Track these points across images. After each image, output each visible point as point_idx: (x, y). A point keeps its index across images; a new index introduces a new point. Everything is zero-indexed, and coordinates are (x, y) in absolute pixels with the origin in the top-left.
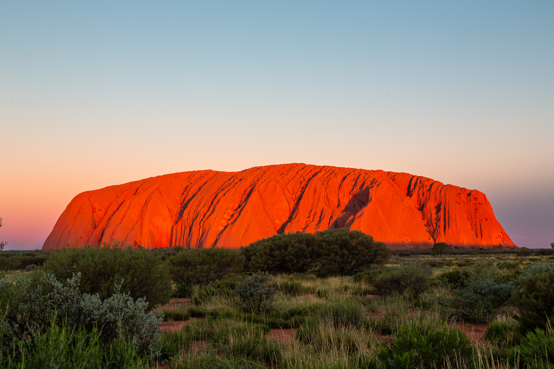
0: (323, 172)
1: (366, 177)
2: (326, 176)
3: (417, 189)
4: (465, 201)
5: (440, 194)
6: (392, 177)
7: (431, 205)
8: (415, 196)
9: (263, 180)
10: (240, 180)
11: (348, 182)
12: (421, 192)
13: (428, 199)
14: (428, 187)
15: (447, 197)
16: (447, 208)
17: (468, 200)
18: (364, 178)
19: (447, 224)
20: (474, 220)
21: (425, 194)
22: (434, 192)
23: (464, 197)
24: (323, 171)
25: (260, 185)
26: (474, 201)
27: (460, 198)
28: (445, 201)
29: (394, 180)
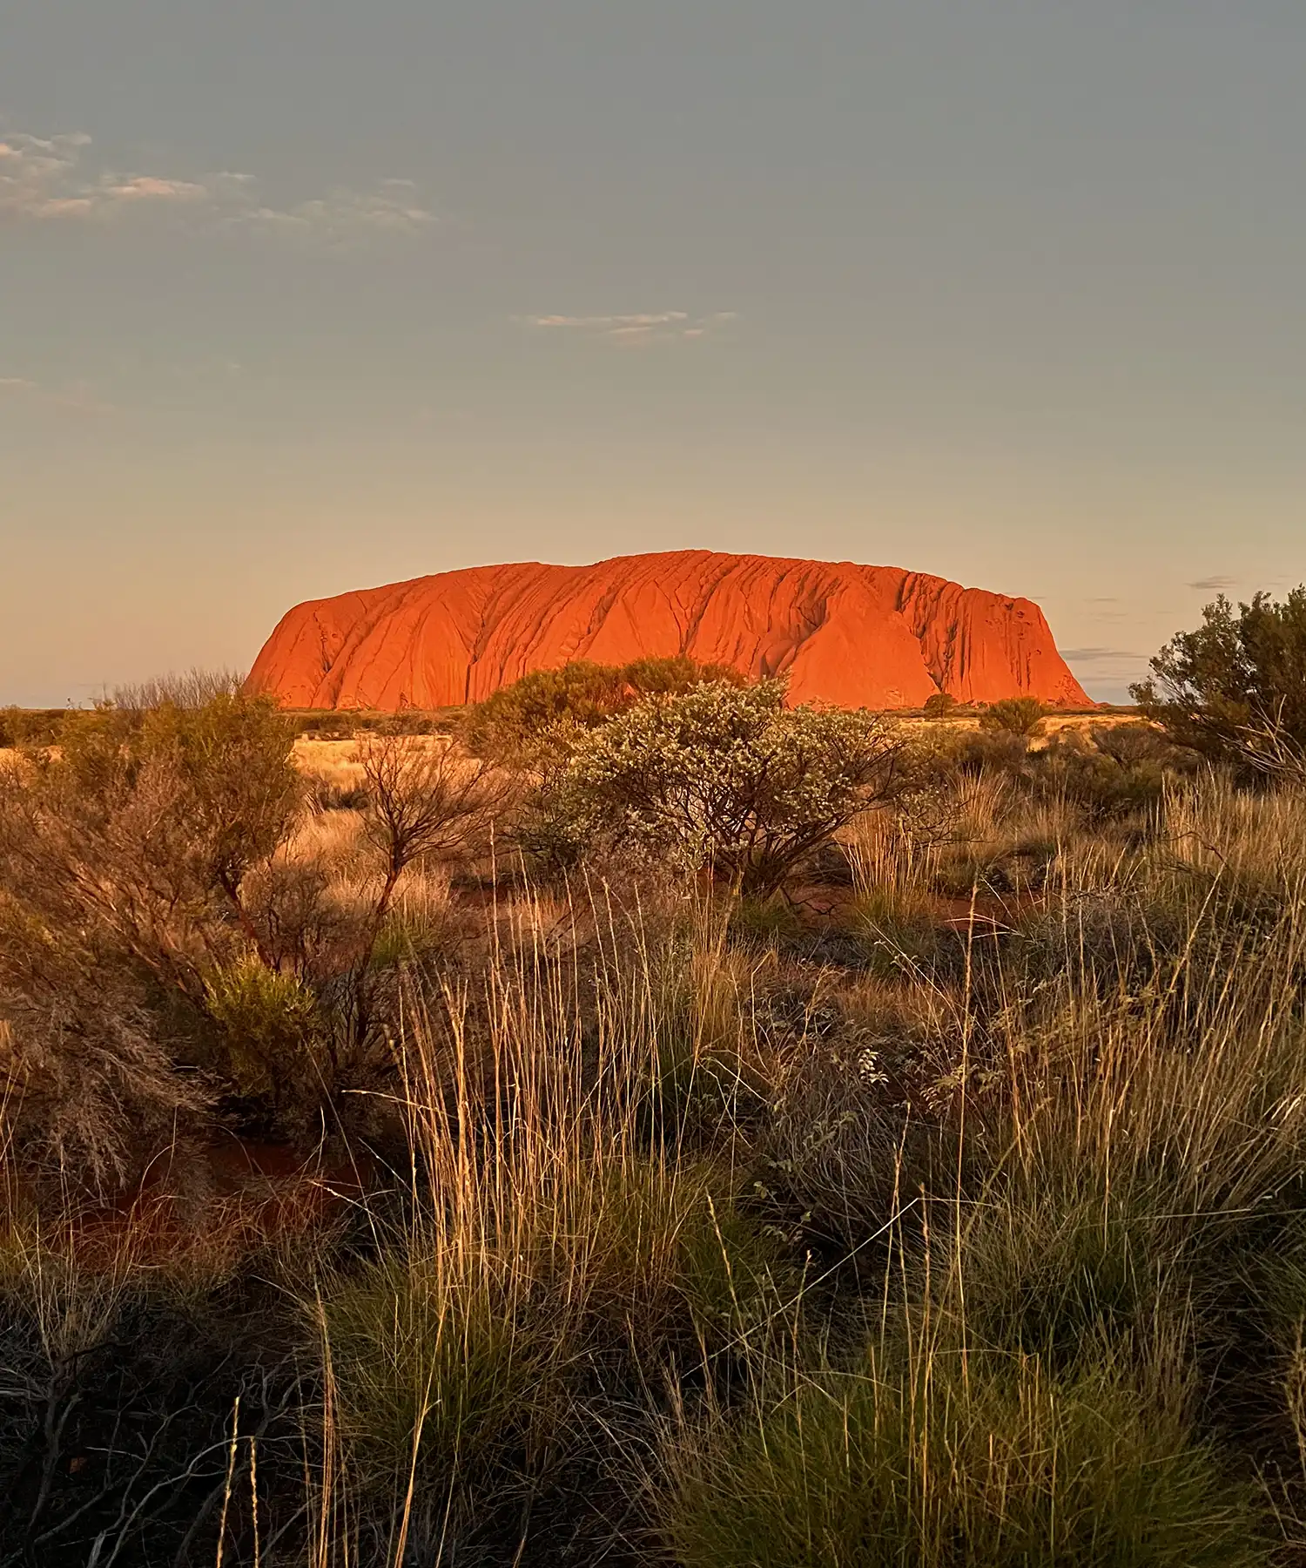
1: (821, 576)
2: (748, 573)
3: (913, 598)
4: (1002, 619)
5: (956, 607)
6: (870, 574)
7: (938, 627)
8: (909, 611)
9: (631, 583)
10: (591, 581)
11: (788, 586)
12: (921, 603)
13: (932, 616)
14: (934, 595)
15: (969, 611)
16: (968, 632)
17: (1007, 616)
18: (817, 577)
19: (966, 662)
20: (1016, 653)
21: (928, 606)
22: (944, 602)
23: (998, 612)
24: (742, 563)
26: (1017, 619)
27: (992, 615)
28: (965, 620)
29: (871, 580)
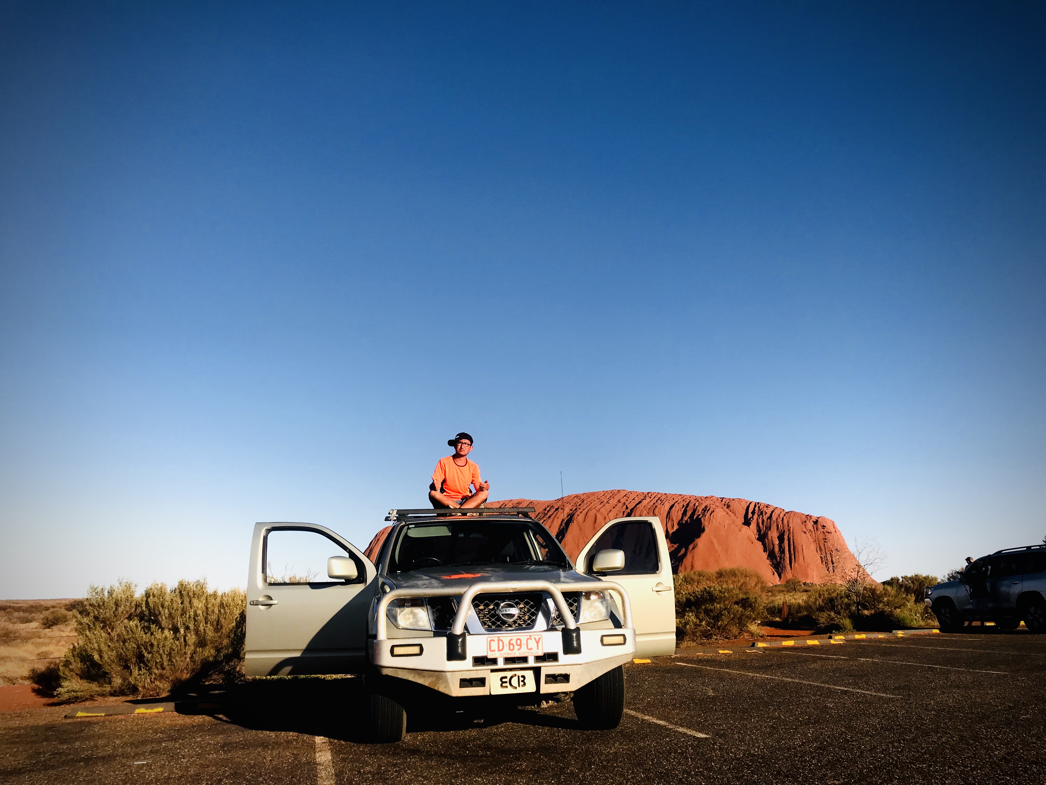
0: (648, 500)
1: (697, 505)
2: (652, 503)
3: (756, 517)
4: (813, 530)
5: (783, 523)
6: (727, 504)
7: (774, 535)
8: (753, 525)
9: (581, 510)
10: (557, 509)
11: (677, 511)
12: (760, 521)
13: (769, 528)
14: (768, 515)
15: (791, 525)
16: (792, 538)
17: (815, 528)
18: (694, 505)
19: (793, 557)
20: (823, 551)
21: (765, 522)
22: (775, 520)
23: (810, 525)
25: (578, 515)
26: (822, 530)
27: (805, 526)
28: (789, 530)
29: (728, 507)
